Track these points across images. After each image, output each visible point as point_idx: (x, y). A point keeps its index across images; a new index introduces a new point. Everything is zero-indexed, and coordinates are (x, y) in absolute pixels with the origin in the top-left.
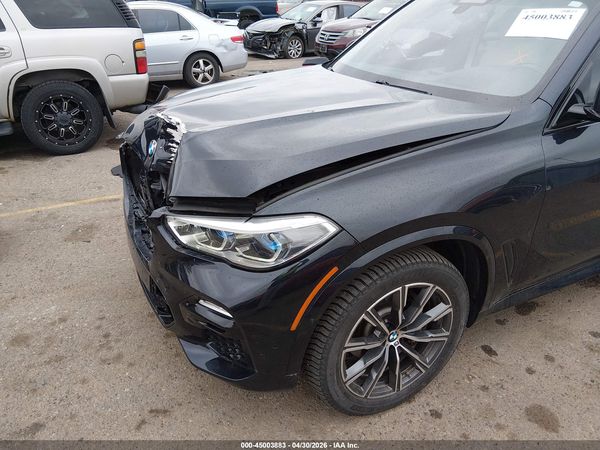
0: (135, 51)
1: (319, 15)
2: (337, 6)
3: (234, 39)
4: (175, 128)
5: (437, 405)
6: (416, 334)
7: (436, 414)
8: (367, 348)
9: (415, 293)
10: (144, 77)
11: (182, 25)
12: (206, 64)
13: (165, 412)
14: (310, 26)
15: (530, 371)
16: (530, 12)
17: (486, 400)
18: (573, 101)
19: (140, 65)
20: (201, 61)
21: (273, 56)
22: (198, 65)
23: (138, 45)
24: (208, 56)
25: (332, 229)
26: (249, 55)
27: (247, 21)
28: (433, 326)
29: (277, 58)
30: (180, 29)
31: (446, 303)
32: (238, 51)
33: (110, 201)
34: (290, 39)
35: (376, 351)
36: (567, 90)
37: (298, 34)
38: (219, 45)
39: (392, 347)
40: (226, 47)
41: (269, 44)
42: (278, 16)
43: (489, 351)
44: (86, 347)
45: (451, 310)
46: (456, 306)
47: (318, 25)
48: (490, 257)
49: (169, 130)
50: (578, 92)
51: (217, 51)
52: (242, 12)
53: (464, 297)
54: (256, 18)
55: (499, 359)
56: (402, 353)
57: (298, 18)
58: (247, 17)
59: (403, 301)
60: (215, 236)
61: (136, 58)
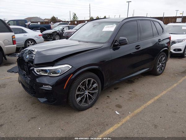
0: (12, 38)
1: (64, 29)
2: (68, 26)
3: (39, 35)
4: (33, 51)
5: (97, 107)
6: (91, 91)
7: (97, 109)
8: (81, 93)
9: (89, 81)
10: (15, 45)
11: (24, 32)
12: (31, 42)
13: (35, 118)
14: (61, 32)
15: (117, 99)
16: (107, 26)
17: (107, 105)
18: (115, 42)
19: (14, 42)
20: (30, 42)
21: (51, 40)
22: (29, 43)
23: (13, 37)
24: (32, 40)
25: (71, 67)
26: (44, 40)
27: (42, 31)
28: (94, 89)
29: (52, 41)
30: (23, 33)
31: (96, 83)
32: (41, 38)
33: (9, 78)
34: (56, 35)
35: (83, 94)
36: (114, 40)
37: (58, 34)
38: (35, 37)
39: (86, 94)
40: (37, 37)
41: (49, 37)
42: (51, 29)
43: (108, 97)
44: (11, 109)
45: (97, 85)
46: (98, 84)
47: (63, 31)
48: (104, 73)
49: (32, 52)
50: (116, 40)
51: (35, 39)
52: (40, 28)
53: (100, 82)
54: (45, 30)
55: (110, 98)
56: (89, 95)
57: (57, 30)
58: (42, 30)
59: (87, 83)
60: (45, 71)
61: (13, 40)
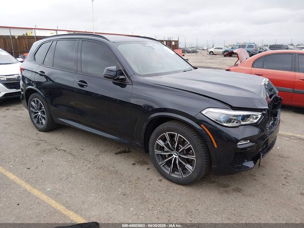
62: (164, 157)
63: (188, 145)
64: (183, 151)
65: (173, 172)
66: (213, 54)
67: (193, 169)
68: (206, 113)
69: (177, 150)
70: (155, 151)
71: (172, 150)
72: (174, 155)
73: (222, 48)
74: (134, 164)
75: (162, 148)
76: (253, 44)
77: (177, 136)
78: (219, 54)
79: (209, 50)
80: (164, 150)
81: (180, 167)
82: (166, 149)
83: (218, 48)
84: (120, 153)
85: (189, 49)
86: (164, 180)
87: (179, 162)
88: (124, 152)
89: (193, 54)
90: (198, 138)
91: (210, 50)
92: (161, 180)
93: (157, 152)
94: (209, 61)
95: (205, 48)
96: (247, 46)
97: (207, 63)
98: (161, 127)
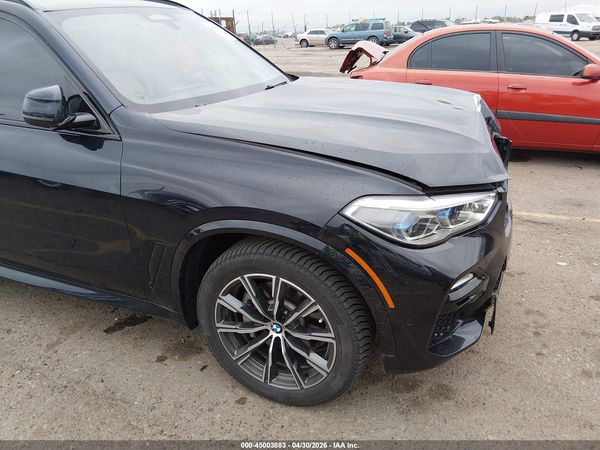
62: (244, 340)
63: (312, 307)
64: (296, 321)
65: (274, 374)
66: (308, 45)
67: (329, 366)
68: (353, 214)
69: (281, 318)
70: (218, 325)
71: (266, 320)
72: (272, 333)
73: (322, 32)
74: (161, 359)
75: (236, 318)
76: (381, 21)
77: (277, 282)
78: (318, 45)
79: (299, 36)
80: (242, 320)
81: (292, 362)
82: (247, 317)
83: (316, 32)
84: (119, 326)
85: (258, 37)
86: (252, 399)
87: (289, 349)
88: (133, 321)
89: (267, 47)
90: (338, 285)
91: (301, 36)
92: (242, 401)
93: (223, 327)
94: (302, 59)
95: (290, 34)
96: (370, 26)
97: (300, 64)
98: (225, 260)
